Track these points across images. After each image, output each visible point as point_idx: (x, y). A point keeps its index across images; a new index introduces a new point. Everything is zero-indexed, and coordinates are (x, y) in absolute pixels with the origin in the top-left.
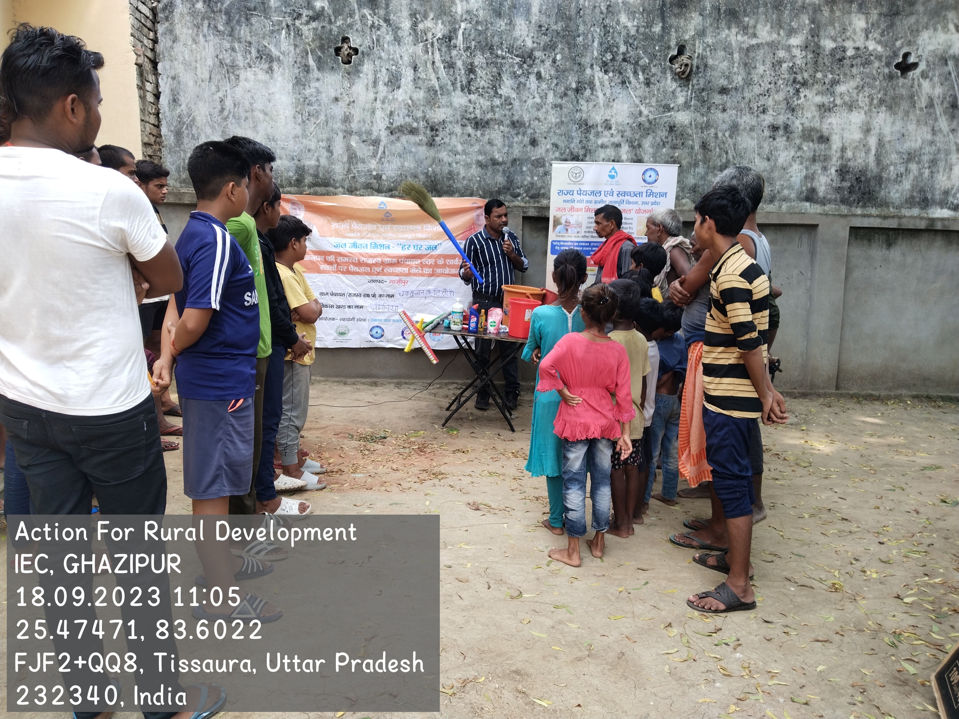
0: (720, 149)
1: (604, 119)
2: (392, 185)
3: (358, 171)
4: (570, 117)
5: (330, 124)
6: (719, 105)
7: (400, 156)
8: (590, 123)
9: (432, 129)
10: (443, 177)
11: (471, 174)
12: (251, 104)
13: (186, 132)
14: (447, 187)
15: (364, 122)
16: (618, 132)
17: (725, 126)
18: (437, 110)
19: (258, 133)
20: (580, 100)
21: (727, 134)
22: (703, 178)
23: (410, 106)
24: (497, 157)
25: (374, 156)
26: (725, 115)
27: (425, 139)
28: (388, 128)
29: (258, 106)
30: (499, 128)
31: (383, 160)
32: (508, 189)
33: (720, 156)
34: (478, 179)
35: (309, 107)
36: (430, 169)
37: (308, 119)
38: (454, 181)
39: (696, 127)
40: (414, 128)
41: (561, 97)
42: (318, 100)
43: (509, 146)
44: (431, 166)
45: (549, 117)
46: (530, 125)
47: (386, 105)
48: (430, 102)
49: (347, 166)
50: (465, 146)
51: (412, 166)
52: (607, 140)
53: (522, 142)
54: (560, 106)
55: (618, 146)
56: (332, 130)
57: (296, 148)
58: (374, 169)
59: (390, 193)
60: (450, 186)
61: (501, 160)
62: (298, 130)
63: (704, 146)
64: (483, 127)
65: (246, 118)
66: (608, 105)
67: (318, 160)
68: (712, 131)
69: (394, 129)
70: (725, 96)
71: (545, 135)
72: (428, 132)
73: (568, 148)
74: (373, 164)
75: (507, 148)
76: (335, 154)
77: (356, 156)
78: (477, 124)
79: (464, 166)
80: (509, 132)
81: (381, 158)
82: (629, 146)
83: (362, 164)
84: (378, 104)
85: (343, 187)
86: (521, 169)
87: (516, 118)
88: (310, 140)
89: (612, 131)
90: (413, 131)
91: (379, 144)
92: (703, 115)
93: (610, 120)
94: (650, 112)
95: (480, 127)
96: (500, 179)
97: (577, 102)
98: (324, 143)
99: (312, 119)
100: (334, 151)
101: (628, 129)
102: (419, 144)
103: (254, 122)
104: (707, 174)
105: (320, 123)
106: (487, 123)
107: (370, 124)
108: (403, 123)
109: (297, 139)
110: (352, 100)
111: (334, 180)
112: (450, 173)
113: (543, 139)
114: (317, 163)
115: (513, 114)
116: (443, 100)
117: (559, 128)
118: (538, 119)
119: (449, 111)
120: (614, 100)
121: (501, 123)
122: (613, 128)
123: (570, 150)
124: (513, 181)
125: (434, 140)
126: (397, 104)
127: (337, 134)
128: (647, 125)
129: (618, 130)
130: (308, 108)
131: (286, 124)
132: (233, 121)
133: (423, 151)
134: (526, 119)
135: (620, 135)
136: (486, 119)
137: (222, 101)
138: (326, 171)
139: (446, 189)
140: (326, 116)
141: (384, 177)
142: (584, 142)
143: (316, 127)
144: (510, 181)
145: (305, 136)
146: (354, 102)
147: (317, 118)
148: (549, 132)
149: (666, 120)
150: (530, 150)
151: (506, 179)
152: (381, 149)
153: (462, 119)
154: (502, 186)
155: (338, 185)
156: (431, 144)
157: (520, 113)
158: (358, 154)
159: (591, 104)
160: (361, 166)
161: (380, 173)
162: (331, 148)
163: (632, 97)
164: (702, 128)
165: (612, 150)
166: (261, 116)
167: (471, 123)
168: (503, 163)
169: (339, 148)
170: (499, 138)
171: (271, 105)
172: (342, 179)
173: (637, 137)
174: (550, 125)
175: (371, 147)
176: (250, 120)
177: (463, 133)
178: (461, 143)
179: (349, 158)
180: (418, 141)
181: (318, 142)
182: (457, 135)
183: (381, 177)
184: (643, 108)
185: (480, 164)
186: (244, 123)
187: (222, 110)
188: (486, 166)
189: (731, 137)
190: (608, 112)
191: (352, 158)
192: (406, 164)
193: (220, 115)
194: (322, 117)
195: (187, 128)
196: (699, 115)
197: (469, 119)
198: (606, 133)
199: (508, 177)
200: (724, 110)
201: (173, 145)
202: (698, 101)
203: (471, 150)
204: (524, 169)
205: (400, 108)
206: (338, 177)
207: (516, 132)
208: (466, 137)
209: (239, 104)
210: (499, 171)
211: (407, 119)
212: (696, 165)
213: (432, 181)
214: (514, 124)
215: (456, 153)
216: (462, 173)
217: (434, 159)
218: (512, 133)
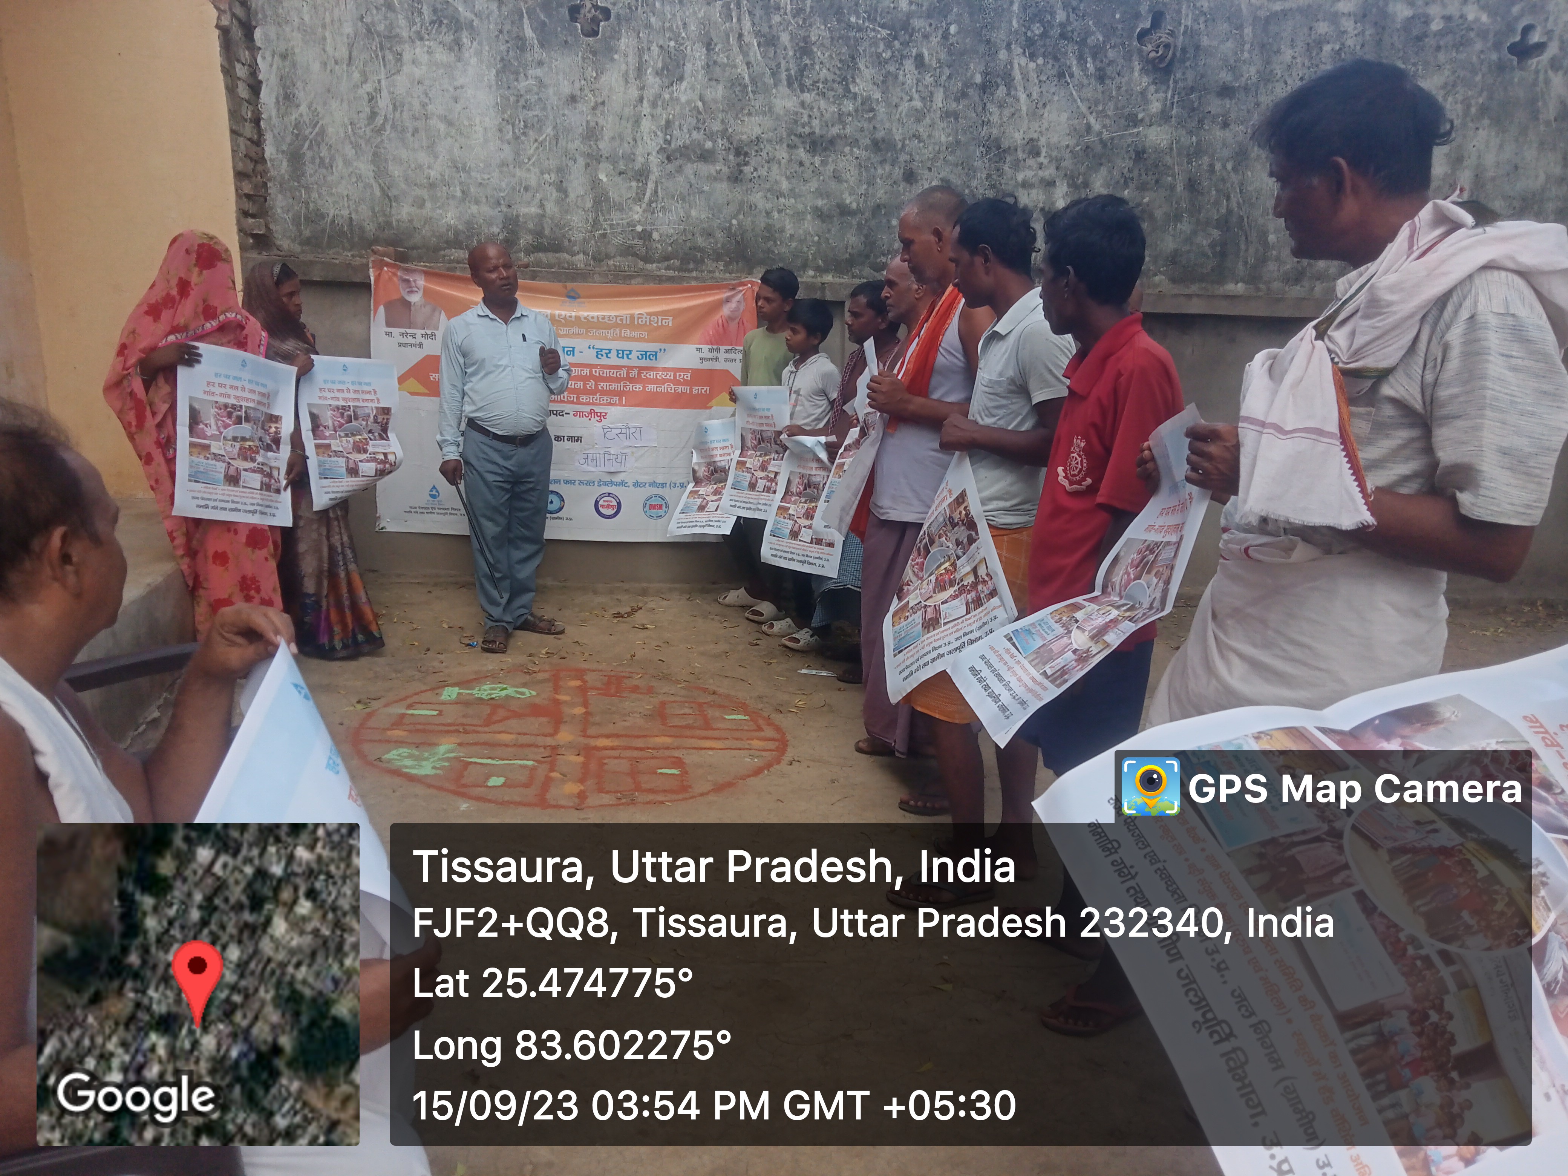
0: (1217, 191)
1: (1027, 137)
2: (670, 249)
3: (611, 225)
4: (971, 133)
5: (563, 143)
6: (1218, 116)
7: (683, 199)
8: (1005, 144)
9: (738, 152)
10: (756, 236)
11: (805, 231)
12: (424, 105)
13: (309, 154)
14: (763, 252)
15: (622, 140)
16: (1051, 161)
17: (1226, 153)
18: (746, 119)
19: (436, 157)
20: (988, 105)
21: (1229, 166)
22: (1188, 240)
23: (700, 113)
24: (848, 202)
25: (639, 199)
26: (1228, 134)
28: (661, 150)
29: (436, 108)
30: (851, 150)
31: (654, 205)
32: (867, 257)
33: (1217, 203)
34: (816, 238)
35: (525, 112)
36: (734, 222)
37: (524, 134)
38: (775, 242)
39: (1179, 154)
40: (708, 151)
41: (957, 100)
42: (540, 99)
43: (868, 184)
44: (735, 217)
45: (936, 134)
46: (903, 146)
47: (659, 109)
48: (734, 105)
49: (591, 216)
50: (794, 181)
51: (703, 216)
52: (1033, 173)
53: (890, 176)
54: (956, 115)
55: (1050, 184)
56: (566, 153)
57: (503, 185)
58: (639, 222)
59: (666, 263)
60: (769, 251)
61: (854, 206)
62: (508, 153)
63: (1192, 185)
64: (825, 149)
65: (416, 131)
66: (1034, 114)
67: (542, 206)
68: (1206, 160)
69: (674, 151)
70: (1227, 102)
71: (929, 164)
72: (731, 157)
73: (968, 187)
74: (637, 213)
75: (865, 186)
76: (572, 196)
77: (607, 199)
78: (814, 144)
79: (793, 216)
80: (869, 159)
81: (650, 202)
82: (1069, 185)
83: (618, 213)
84: (646, 108)
85: (585, 253)
86: (889, 221)
87: (880, 134)
88: (529, 170)
89: (1041, 159)
90: (706, 156)
91: (647, 178)
92: (1190, 133)
93: (1038, 140)
94: (1104, 126)
95: (819, 149)
96: (853, 239)
97: (984, 109)
98: (553, 176)
99: (531, 133)
100: (570, 190)
101: (1067, 156)
102: (715, 179)
103: (429, 138)
104: (1195, 233)
105: (545, 139)
106: (832, 142)
107: (632, 143)
108: (688, 142)
109: (505, 169)
110: (600, 100)
111: (570, 240)
112: (768, 228)
113: (926, 172)
114: (540, 211)
115: (874, 128)
116: (758, 102)
117: (953, 152)
118: (917, 136)
120: (1044, 105)
121: (854, 143)
122: (1043, 154)
123: (972, 191)
124: (874, 243)
125: (741, 171)
126: (678, 108)
127: (575, 161)
128: (1099, 148)
130: (523, 114)
131: (486, 141)
132: (393, 135)
133: (722, 189)
134: (897, 137)
135: (1054, 165)
136: (829, 135)
137: (371, 99)
138: (556, 225)
139: (761, 255)
140: (554, 127)
141: (655, 236)
142: (994, 177)
143: (537, 148)
144: (870, 244)
145: (518, 162)
146: (603, 103)
147: (540, 131)
148: (935, 159)
149: (1130, 140)
150: (905, 191)
151: (863, 239)
152: (651, 186)
153: (789, 135)
154: (855, 251)
155: (576, 249)
156: (736, 178)
157: (887, 125)
158: (611, 194)
159: (1007, 112)
160: (615, 217)
161: (649, 228)
162: (564, 185)
163: (1075, 101)
164: (1188, 155)
165: (1041, 191)
166: (442, 127)
167: (804, 142)
168: (858, 211)
169: (577, 185)
170: (852, 169)
171: (459, 107)
172: (584, 239)
173: (1082, 169)
174: (937, 148)
175: (634, 184)
176: (423, 134)
177: (791, 160)
178: (788, 178)
179: (595, 202)
180: (714, 173)
181: (542, 173)
182: (779, 163)
183: (650, 235)
184: (1092, 120)
185: (820, 214)
186: (411, 139)
187: (373, 115)
188: (830, 217)
189: (1235, 169)
190: (1035, 126)
191: (600, 202)
192: (693, 213)
193: (369, 124)
194: (549, 131)
195: (310, 147)
196: (1184, 132)
197: (800, 136)
198: (1031, 162)
199: (866, 236)
200: (1225, 125)
201: (287, 177)
202: (1183, 108)
203: (804, 188)
205: (683, 116)
206: (578, 236)
207: (879, 158)
208: (796, 167)
209: (402, 105)
210: (851, 225)
211: (695, 135)
212: (1178, 218)
213: (738, 243)
214: (877, 146)
215: (779, 195)
216: (789, 228)
217: (741, 204)
218: (874, 160)
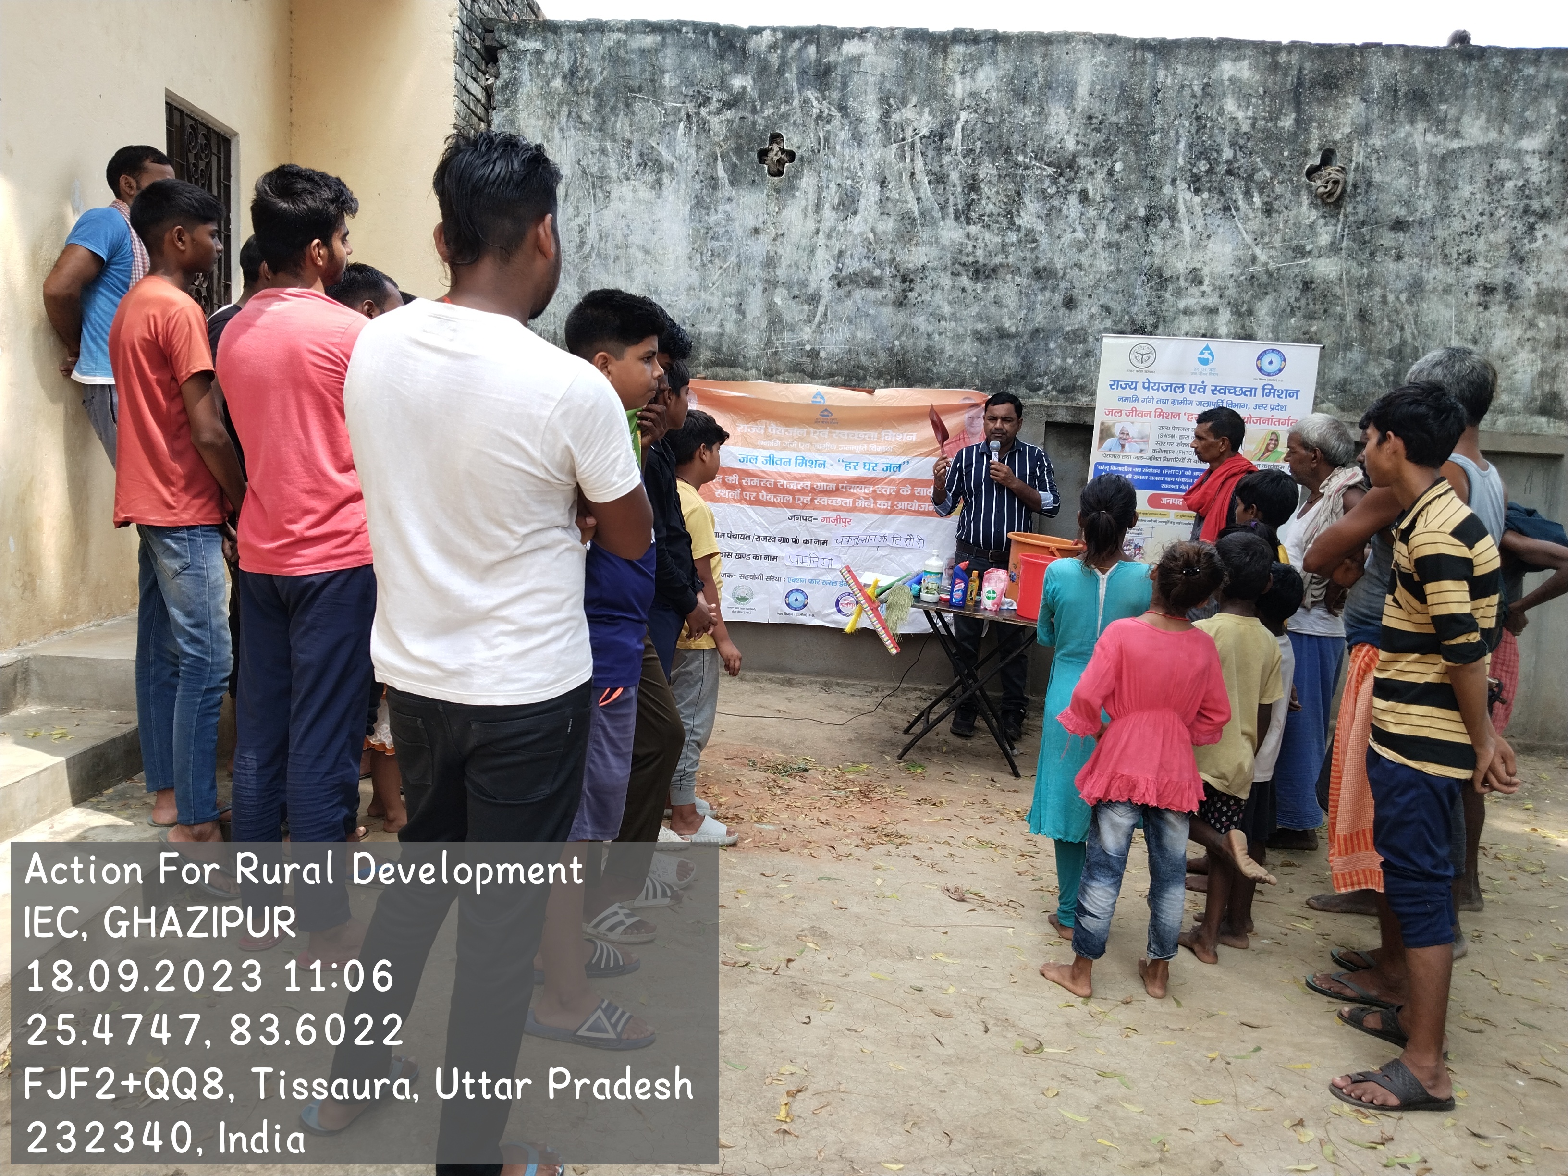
0: (1391, 321)
1: (1191, 267)
2: (835, 366)
3: (783, 344)
4: (1134, 262)
5: (744, 270)
6: (1391, 249)
7: (850, 322)
8: (1167, 273)
9: (904, 280)
10: (917, 356)
11: (964, 352)
12: (626, 236)
14: (923, 371)
15: (798, 267)
16: (1215, 289)
17: (1399, 285)
18: (913, 249)
19: (633, 281)
20: (1151, 236)
21: (1403, 297)
22: (1358, 369)
23: (870, 243)
24: (1007, 325)
25: (809, 320)
26: (1401, 265)
27: (891, 295)
28: (834, 277)
29: (636, 239)
30: (1013, 278)
31: (822, 326)
32: (1023, 377)
33: (1389, 333)
34: (974, 359)
35: (713, 242)
36: (897, 343)
37: (710, 261)
38: (934, 361)
39: (1349, 285)
40: (876, 278)
41: (1120, 231)
42: (727, 231)
43: (1028, 309)
44: (898, 338)
45: (1097, 263)
46: (1064, 274)
47: (834, 240)
48: (903, 236)
49: (766, 335)
50: (956, 306)
51: (868, 337)
52: (1195, 301)
53: (1050, 301)
54: (1118, 246)
55: (1213, 311)
56: (747, 279)
57: (689, 306)
58: (808, 341)
59: (831, 379)
60: (928, 370)
61: (1013, 330)
62: (695, 278)
63: (1363, 315)
64: (988, 277)
65: (617, 258)
66: (1198, 245)
67: (722, 325)
68: (1378, 291)
69: (844, 278)
70: (1401, 235)
71: (1089, 292)
72: (898, 284)
73: (1128, 313)
74: (807, 333)
75: (1025, 311)
76: (749, 317)
77: (781, 321)
78: (977, 272)
79: (953, 338)
80: (1030, 286)
81: (820, 324)
82: (1232, 313)
83: (790, 333)
84: (821, 239)
85: (757, 369)
86: (1047, 344)
87: (1041, 264)
88: (712, 293)
89: (1204, 288)
90: (874, 283)
91: (818, 302)
92: (1362, 264)
93: (1201, 269)
94: (1271, 257)
95: (982, 276)
96: (1010, 362)
97: (1146, 240)
98: (733, 299)
99: (717, 261)
100: (747, 311)
101: (1231, 284)
102: (882, 303)
103: (628, 264)
104: (1366, 362)
105: (729, 267)
106: (994, 270)
107: (807, 270)
108: (858, 270)
109: (692, 292)
110: (780, 232)
111: (744, 357)
112: (929, 349)
113: (1086, 298)
114: (720, 330)
115: (1037, 257)
116: (925, 234)
117: (1114, 280)
118: (1080, 267)
119: (934, 252)
120: (1209, 237)
121: (1017, 271)
122: (1206, 283)
123: (1131, 317)
124: (1031, 364)
125: (906, 297)
126: (851, 239)
127: (754, 286)
128: (1264, 278)
129: (1214, 285)
130: (711, 244)
131: (677, 268)
132: (597, 262)
133: (887, 313)
134: (1059, 266)
135: (1217, 293)
136: (992, 264)
137: (581, 230)
138: (734, 343)
139: (920, 374)
140: (738, 256)
141: (823, 354)
142: (1155, 304)
143: (721, 274)
144: (1027, 365)
145: (704, 287)
146: (783, 235)
147: (725, 259)
148: (1095, 286)
149: (1297, 271)
150: (1064, 315)
151: (1020, 360)
152: (821, 309)
153: (953, 264)
154: (1012, 372)
155: (749, 364)
156: (901, 303)
157: (1049, 255)
158: (784, 316)
159: (1170, 243)
160: (787, 337)
161: (817, 347)
162: (743, 307)
163: (1240, 233)
164: (1359, 286)
165: (1203, 318)
166: (640, 255)
167: (967, 271)
168: (1017, 335)
169: (755, 307)
170: (1013, 295)
171: (656, 237)
172: (758, 356)
173: (1247, 298)
174: (1098, 276)
175: (806, 307)
176: (623, 261)
177: (953, 287)
178: (950, 303)
179: (769, 323)
180: (881, 298)
181: (724, 297)
182: (943, 289)
183: (818, 354)
184: (1258, 251)
185: (979, 337)
186: (613, 265)
187: (582, 244)
188: (989, 340)
189: (1410, 302)
190: (1199, 256)
191: (774, 323)
192: (859, 334)
193: (577, 252)
194: (733, 259)
196: (1355, 264)
197: (964, 264)
198: (1193, 290)
199: (1024, 358)
200: (1399, 257)
202: (1354, 241)
203: (965, 313)
204: (1052, 345)
205: (855, 246)
206: (752, 353)
207: (1040, 286)
208: (959, 292)
209: (607, 235)
210: (1009, 347)
212: (1348, 347)
213: (899, 362)
214: (1038, 273)
215: (941, 318)
216: (949, 349)
217: (904, 327)
218: (1035, 287)
